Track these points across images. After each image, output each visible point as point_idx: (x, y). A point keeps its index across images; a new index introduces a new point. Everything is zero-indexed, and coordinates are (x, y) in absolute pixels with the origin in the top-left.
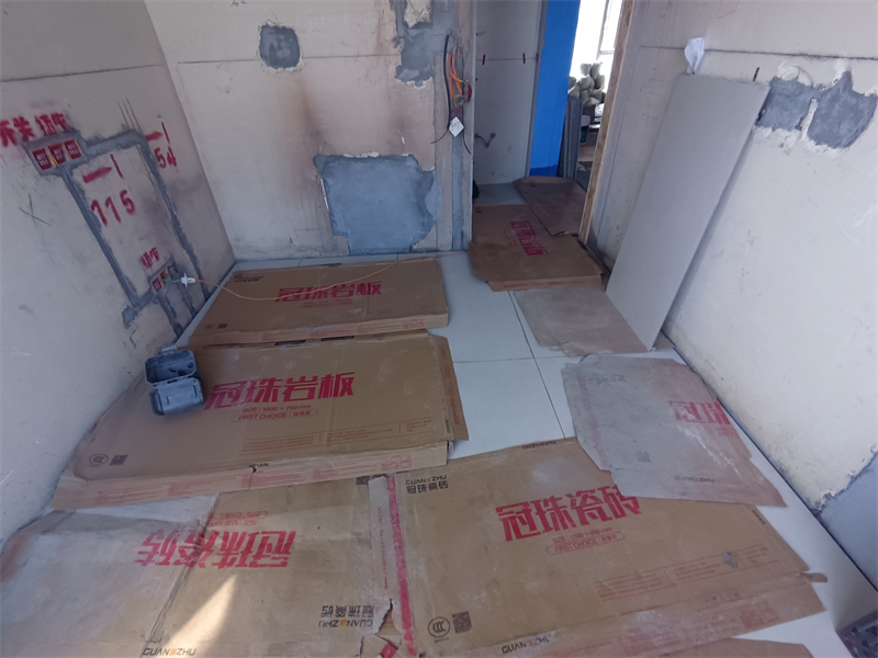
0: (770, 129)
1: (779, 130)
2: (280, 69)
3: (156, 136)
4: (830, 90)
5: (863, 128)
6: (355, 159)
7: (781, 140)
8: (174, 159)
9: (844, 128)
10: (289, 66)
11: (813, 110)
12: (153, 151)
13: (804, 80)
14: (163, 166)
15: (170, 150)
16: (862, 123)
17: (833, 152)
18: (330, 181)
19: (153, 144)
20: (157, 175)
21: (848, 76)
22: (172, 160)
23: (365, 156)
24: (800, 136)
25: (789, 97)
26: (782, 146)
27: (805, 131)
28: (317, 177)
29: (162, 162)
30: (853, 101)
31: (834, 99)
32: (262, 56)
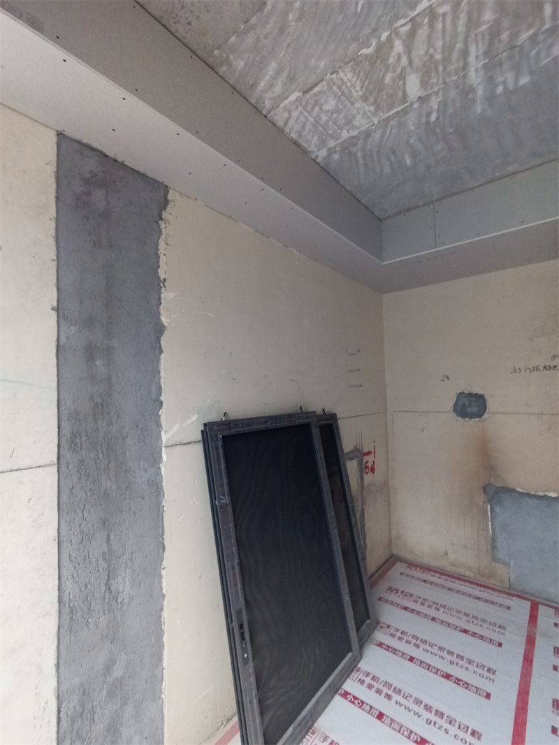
2: (467, 419)
3: (369, 453)
6: (529, 495)
8: (374, 469)
10: (475, 418)
12: (364, 463)
14: (367, 473)
15: (374, 462)
18: (497, 509)
19: (366, 458)
20: (362, 478)
22: (373, 470)
23: (541, 494)
28: (484, 503)
29: (367, 470)
32: (454, 410)
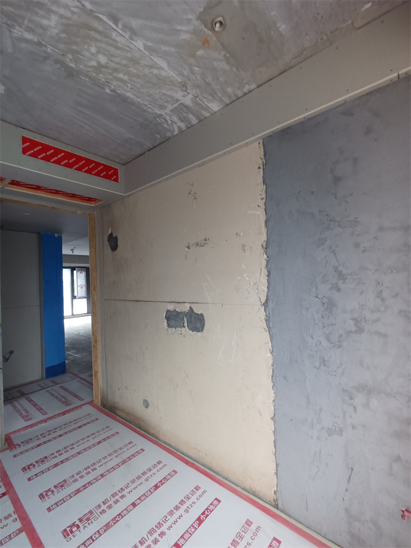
0: (174, 329)
1: (177, 328)
4: (188, 313)
5: (204, 325)
7: (180, 332)
9: (198, 325)
11: (185, 319)
13: (177, 310)
16: (202, 323)
17: (199, 334)
21: (190, 308)
24: (186, 330)
25: (175, 316)
26: (181, 334)
27: (187, 328)
30: (196, 316)
31: (191, 316)
